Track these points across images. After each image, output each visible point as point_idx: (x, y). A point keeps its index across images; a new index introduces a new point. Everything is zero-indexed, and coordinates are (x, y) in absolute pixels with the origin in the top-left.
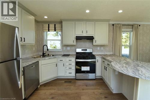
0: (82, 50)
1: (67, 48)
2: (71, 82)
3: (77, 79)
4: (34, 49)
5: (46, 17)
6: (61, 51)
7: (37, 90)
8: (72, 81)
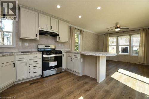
2: (39, 82)
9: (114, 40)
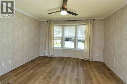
9: (59, 30)
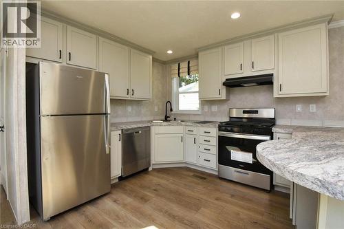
0: (245, 112)
1: (211, 108)
2: (205, 179)
3: (221, 178)
4: (156, 109)
5: (170, 52)
6: (200, 113)
7: (146, 174)
8: (210, 179)
